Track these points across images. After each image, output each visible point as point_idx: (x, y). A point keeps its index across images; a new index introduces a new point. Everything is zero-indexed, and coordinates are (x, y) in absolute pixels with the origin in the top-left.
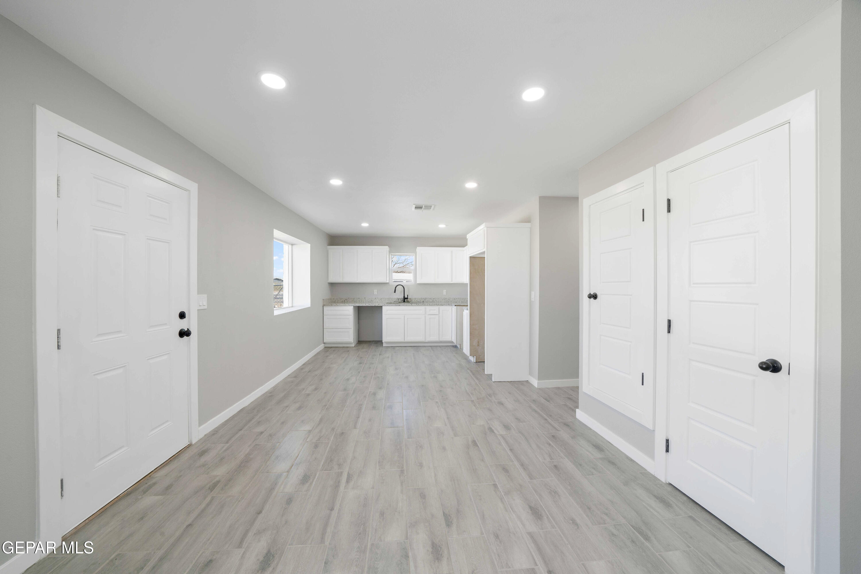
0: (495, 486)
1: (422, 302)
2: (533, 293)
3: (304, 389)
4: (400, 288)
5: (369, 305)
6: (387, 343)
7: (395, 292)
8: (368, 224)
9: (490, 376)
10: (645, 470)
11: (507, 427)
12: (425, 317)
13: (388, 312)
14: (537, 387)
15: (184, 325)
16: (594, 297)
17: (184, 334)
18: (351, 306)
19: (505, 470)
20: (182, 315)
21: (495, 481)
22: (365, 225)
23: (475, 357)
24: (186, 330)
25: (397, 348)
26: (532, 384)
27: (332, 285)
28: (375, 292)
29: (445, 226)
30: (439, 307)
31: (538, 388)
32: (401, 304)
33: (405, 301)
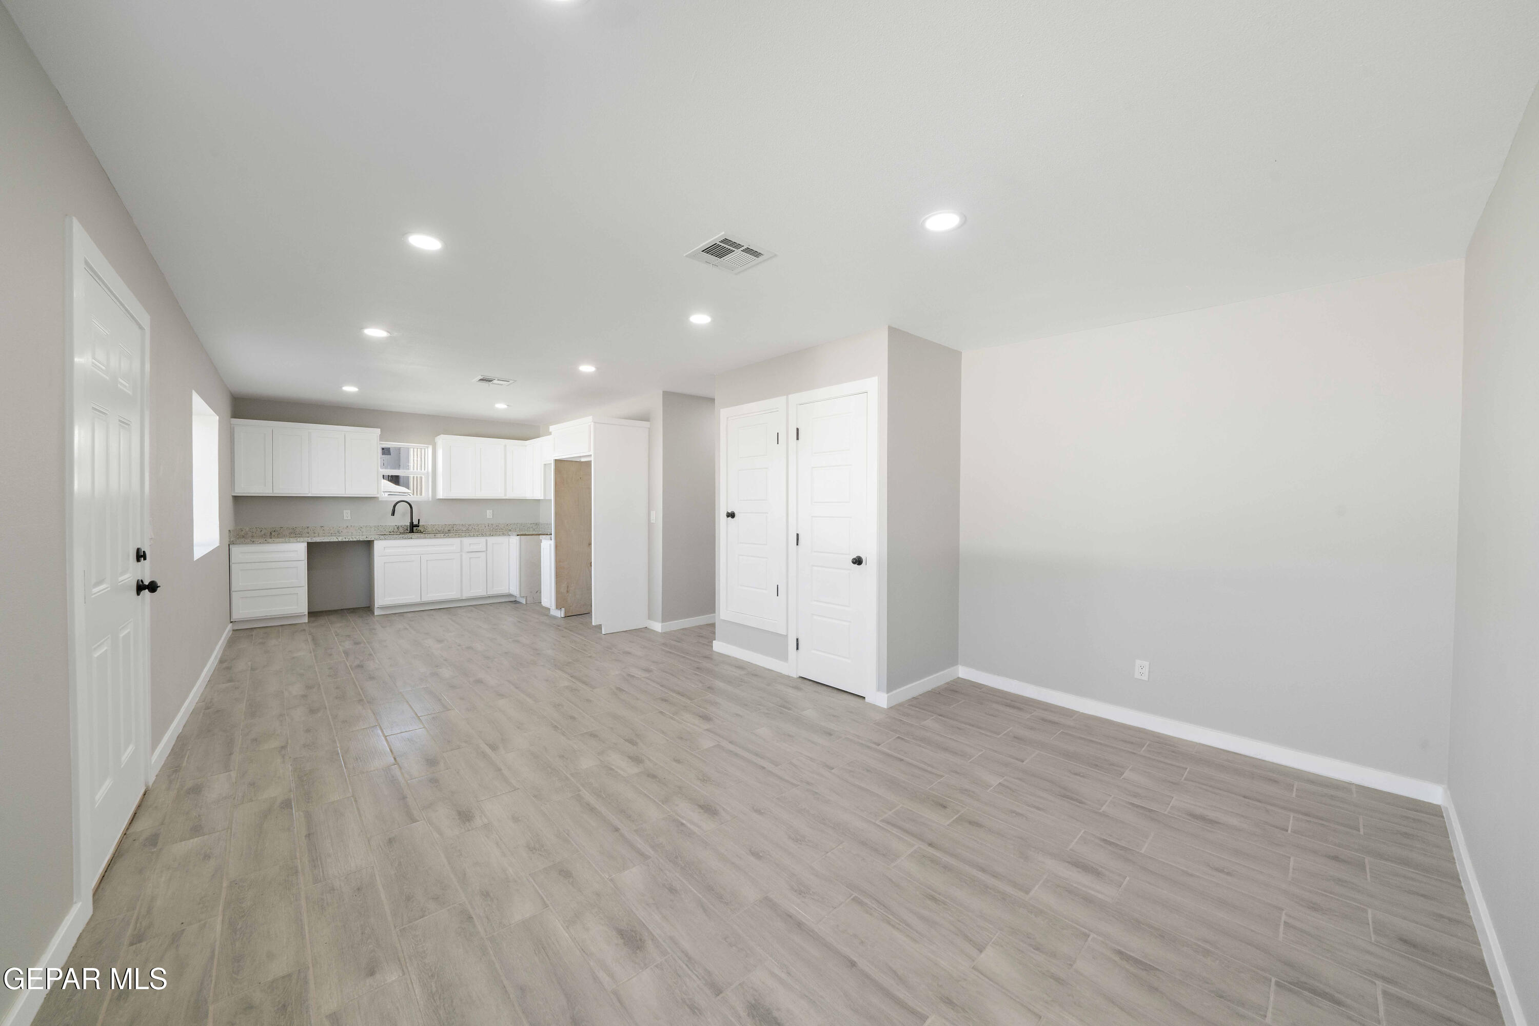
0: (661, 712)
1: (447, 531)
2: (653, 513)
4: (402, 508)
5: (344, 540)
6: (382, 608)
7: (393, 514)
8: (358, 388)
9: (599, 627)
10: (781, 673)
11: (648, 670)
12: (461, 556)
14: (662, 630)
16: (731, 515)
17: (146, 587)
18: (297, 542)
19: (664, 700)
20: (139, 554)
21: (659, 710)
22: (350, 389)
23: (563, 609)
25: (409, 615)
26: (654, 629)
27: (237, 499)
28: (345, 515)
29: (506, 406)
30: (486, 538)
31: (664, 631)
32: (406, 536)
33: (414, 531)
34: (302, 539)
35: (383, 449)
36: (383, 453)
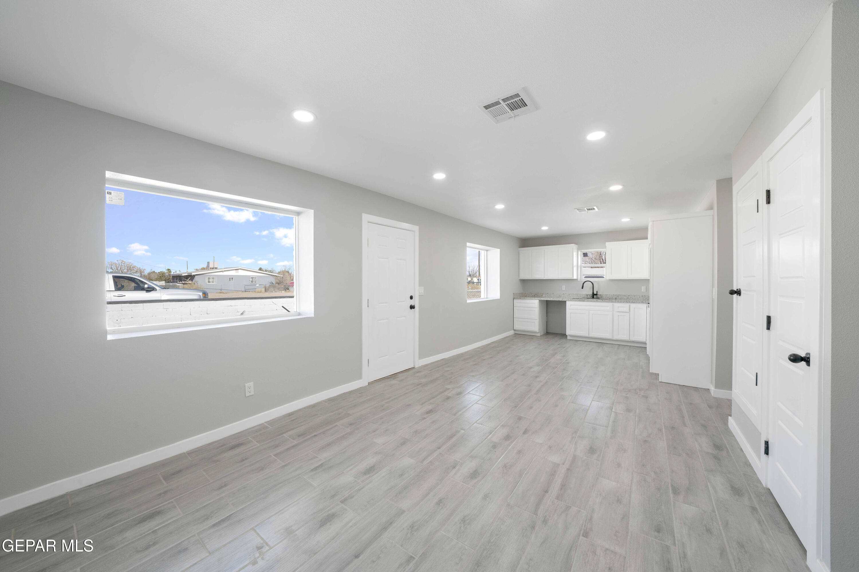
2: (714, 290)
3: (483, 356)
4: (588, 285)
5: (553, 300)
6: (570, 336)
7: (583, 288)
8: (548, 227)
12: (613, 313)
13: (571, 306)
15: (412, 302)
16: (738, 293)
17: (412, 307)
18: (537, 300)
20: (411, 298)
22: (545, 228)
24: (413, 305)
25: (581, 342)
26: (711, 391)
27: (524, 282)
28: (564, 288)
29: (629, 220)
30: (630, 304)
31: (714, 396)
32: (590, 300)
33: (594, 297)
34: (537, 298)
35: (584, 254)
36: (584, 256)
